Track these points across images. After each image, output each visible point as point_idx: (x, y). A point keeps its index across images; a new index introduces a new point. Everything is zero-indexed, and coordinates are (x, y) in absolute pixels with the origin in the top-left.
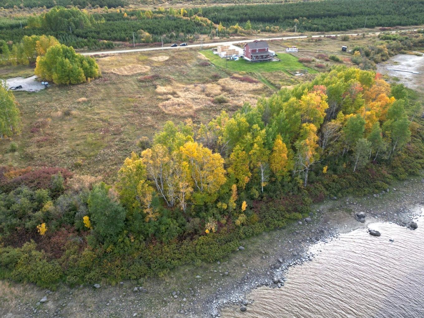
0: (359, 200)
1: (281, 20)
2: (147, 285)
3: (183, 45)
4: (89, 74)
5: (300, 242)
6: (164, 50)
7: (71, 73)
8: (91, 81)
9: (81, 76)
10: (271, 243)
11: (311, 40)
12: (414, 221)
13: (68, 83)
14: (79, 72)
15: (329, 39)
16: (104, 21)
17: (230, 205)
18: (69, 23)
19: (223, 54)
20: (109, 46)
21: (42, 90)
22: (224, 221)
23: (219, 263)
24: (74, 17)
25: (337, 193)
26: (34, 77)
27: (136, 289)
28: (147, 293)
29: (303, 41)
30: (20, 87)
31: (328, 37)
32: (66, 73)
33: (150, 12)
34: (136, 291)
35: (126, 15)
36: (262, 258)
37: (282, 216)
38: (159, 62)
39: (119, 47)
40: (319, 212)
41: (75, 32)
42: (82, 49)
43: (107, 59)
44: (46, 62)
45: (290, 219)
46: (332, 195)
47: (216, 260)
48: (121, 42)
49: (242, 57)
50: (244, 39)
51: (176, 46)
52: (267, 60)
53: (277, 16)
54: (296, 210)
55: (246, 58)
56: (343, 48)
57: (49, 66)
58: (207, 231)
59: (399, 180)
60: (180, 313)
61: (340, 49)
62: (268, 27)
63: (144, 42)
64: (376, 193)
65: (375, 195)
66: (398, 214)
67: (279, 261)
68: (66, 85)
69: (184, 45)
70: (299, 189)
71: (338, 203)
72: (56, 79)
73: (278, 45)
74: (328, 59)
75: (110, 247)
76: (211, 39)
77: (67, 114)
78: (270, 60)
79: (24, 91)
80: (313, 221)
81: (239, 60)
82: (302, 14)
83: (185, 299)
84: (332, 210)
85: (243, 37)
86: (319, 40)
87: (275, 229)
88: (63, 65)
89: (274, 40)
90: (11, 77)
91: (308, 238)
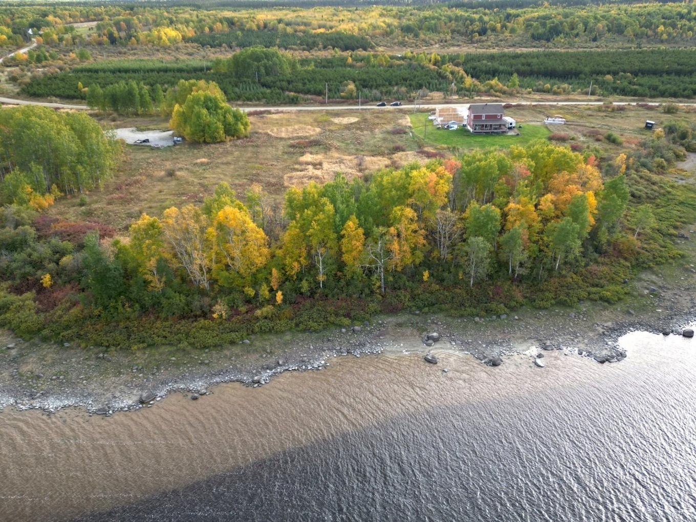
0: (449, 320)
1: (583, 76)
2: (114, 355)
3: (394, 105)
4: (231, 131)
5: (324, 351)
6: (362, 109)
7: (207, 127)
8: (230, 140)
9: (218, 133)
10: (286, 344)
11: (604, 109)
12: (503, 358)
13: (201, 140)
14: (217, 128)
15: (640, 108)
16: (311, 67)
17: (261, 293)
18: (258, 67)
19: (438, 120)
20: (293, 99)
21: (169, 146)
22: (243, 309)
23: (207, 350)
24: (268, 60)
25: (425, 306)
26: (171, 132)
27: (101, 355)
28: (109, 361)
29: (589, 109)
30: (146, 141)
31: (642, 106)
32: (201, 128)
33: (385, 58)
34: (100, 358)
35: (350, 60)
36: (261, 356)
37: (325, 318)
38: (340, 125)
39: (307, 103)
40: (380, 324)
41: (262, 80)
42: (257, 102)
43: (275, 116)
44: (184, 112)
45: (333, 323)
46: (414, 308)
47: (205, 347)
48: (314, 97)
49: (465, 126)
50: (496, 101)
51: (383, 105)
52: (497, 133)
53: (579, 69)
54: (347, 315)
55: (469, 128)
56: (647, 123)
57: (185, 118)
58: (215, 316)
59: (534, 307)
60: (126, 386)
61: (644, 125)
62: (548, 86)
63: (342, 98)
64: (480, 317)
65: (477, 319)
66: (487, 346)
67: (278, 363)
68: (199, 143)
69: (396, 105)
70: (372, 292)
71: (415, 319)
72: (188, 135)
73: (540, 112)
74: (601, 137)
75: (99, 309)
76: (445, 98)
77: (171, 174)
78: (503, 132)
79: (150, 146)
80: (361, 332)
81: (457, 130)
82: (627, 67)
83: (141, 375)
84: (400, 325)
85: (494, 98)
86: (621, 109)
87: (304, 331)
88: (199, 116)
89: (540, 105)
90: (149, 129)
91: (338, 348)
